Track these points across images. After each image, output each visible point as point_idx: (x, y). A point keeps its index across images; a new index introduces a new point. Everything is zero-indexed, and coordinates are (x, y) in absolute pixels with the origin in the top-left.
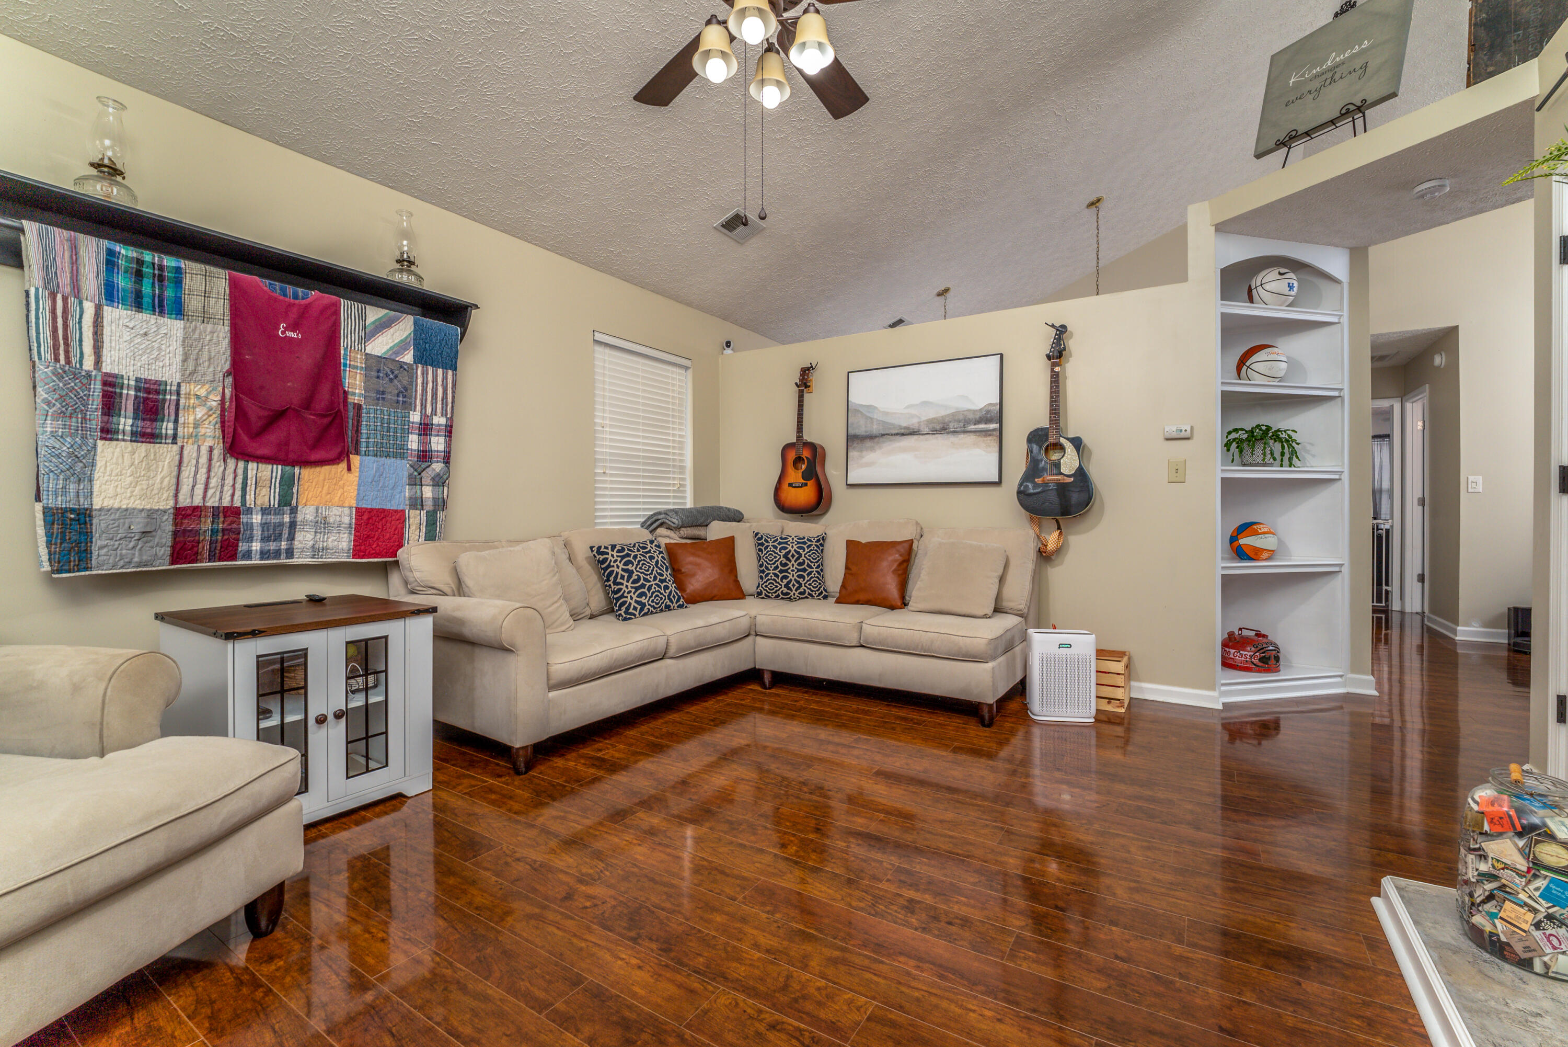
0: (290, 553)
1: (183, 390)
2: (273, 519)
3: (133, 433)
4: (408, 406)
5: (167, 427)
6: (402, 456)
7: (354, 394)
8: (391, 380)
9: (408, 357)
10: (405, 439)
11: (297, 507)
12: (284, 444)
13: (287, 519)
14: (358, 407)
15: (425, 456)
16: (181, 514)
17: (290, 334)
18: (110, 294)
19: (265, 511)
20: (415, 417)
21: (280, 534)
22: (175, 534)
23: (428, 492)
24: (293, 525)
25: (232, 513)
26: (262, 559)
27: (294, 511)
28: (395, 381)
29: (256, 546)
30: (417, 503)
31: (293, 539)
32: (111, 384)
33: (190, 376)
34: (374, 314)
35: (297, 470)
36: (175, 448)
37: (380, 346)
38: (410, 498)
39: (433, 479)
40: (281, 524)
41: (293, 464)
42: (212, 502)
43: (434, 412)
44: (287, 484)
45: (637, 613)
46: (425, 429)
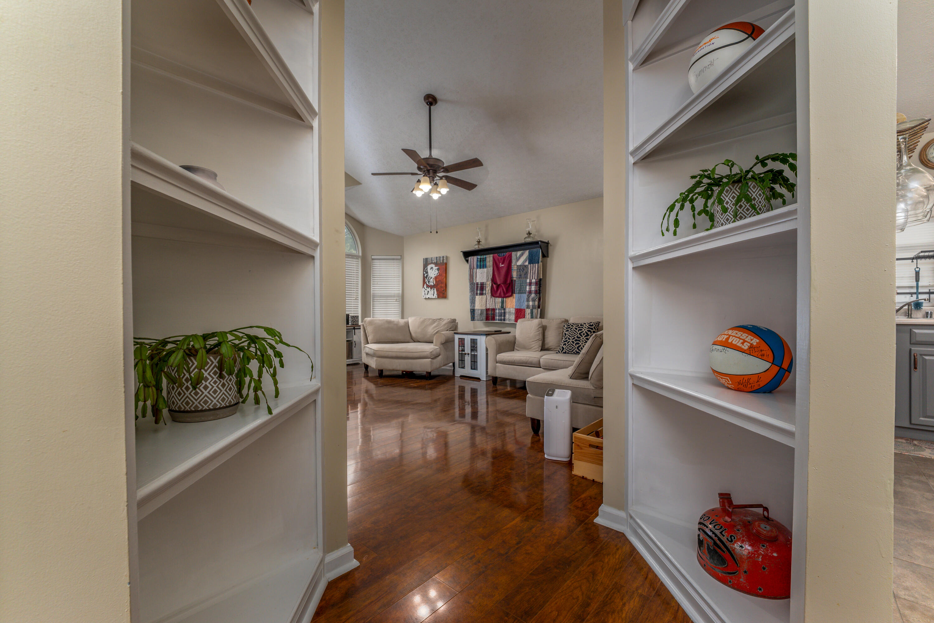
0: (504, 320)
1: (487, 283)
2: (500, 311)
3: (480, 294)
4: (526, 278)
5: (484, 292)
6: (525, 293)
7: (514, 277)
8: (523, 271)
9: (527, 263)
10: (526, 288)
11: (505, 309)
12: (500, 293)
13: (503, 311)
14: (515, 280)
15: (530, 292)
16: (487, 310)
17: (502, 265)
18: (477, 267)
19: (499, 309)
20: (528, 281)
21: (501, 315)
22: (486, 314)
23: (531, 303)
24: (505, 313)
25: (494, 310)
26: (498, 321)
27: (504, 309)
28: (524, 271)
29: (497, 318)
30: (528, 307)
31: (505, 316)
32: (477, 284)
33: (487, 280)
34: (519, 253)
35: (505, 299)
36: (486, 296)
37: (520, 263)
38: (527, 305)
39: (532, 299)
40: (501, 313)
41: (503, 297)
42: (491, 308)
43: (532, 279)
44: (502, 302)
45: (560, 351)
46: (530, 284)
